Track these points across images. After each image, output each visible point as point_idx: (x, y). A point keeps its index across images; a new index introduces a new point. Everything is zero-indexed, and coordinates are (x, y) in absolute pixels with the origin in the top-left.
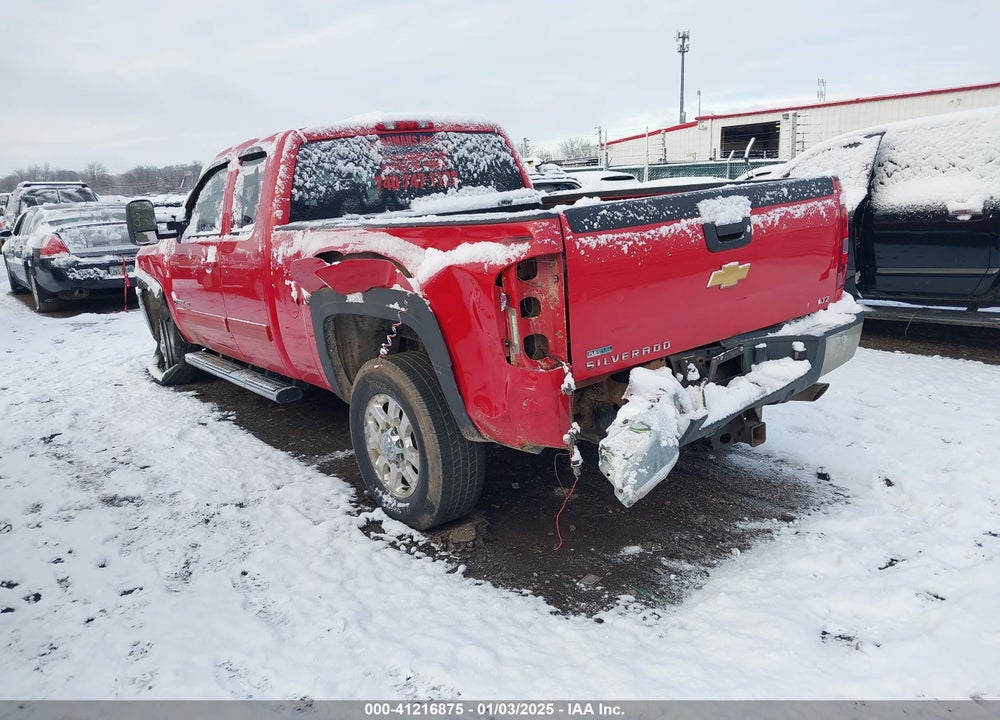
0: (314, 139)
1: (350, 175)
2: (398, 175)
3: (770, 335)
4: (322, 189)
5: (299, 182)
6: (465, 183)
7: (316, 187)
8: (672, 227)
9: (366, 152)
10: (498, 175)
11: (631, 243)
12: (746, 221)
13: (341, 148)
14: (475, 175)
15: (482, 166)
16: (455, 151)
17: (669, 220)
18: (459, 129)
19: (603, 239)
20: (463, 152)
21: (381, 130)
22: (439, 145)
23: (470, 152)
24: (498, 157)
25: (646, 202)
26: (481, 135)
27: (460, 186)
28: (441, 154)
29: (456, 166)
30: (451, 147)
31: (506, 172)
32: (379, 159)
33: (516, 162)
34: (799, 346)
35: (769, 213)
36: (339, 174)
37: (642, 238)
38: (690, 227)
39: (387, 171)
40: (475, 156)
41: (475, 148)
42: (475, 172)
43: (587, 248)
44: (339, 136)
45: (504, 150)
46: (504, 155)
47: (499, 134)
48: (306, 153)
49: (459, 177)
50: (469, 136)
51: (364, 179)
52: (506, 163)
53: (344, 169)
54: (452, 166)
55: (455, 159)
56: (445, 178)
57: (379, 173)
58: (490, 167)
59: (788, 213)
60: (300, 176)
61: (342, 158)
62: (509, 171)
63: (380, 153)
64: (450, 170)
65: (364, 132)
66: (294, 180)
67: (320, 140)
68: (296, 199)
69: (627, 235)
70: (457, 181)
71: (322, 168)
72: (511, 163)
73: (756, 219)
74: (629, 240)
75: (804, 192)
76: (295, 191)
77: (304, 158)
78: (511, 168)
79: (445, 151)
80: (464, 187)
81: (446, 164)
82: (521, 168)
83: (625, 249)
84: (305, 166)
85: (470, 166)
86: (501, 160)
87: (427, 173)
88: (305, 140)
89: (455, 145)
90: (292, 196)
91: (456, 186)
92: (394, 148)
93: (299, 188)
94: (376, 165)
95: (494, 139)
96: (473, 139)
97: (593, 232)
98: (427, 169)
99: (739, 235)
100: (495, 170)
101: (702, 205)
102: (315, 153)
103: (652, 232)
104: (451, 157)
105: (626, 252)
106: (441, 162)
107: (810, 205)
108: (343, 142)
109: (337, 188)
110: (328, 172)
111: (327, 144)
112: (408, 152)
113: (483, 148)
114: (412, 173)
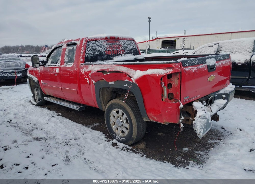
0: (91, 40)
1: (99, 50)
2: (111, 51)
3: (217, 93)
4: (93, 54)
5: (87, 52)
6: (126, 53)
7: (91, 53)
8: (202, 66)
9: (103, 44)
10: (134, 51)
11: (194, 70)
12: (215, 64)
13: (97, 43)
14: (128, 51)
15: (130, 49)
16: (124, 45)
17: (201, 64)
18: (125, 39)
19: (189, 68)
20: (126, 45)
21: (106, 38)
22: (120, 43)
23: (127, 45)
25: (196, 59)
26: (130, 41)
28: (121, 46)
29: (124, 49)
30: (123, 44)
32: (106, 46)
34: (224, 96)
35: (219, 63)
36: (97, 50)
37: (196, 68)
38: (205, 66)
39: (108, 49)
40: (128, 46)
41: (128, 44)
42: (128, 50)
43: (186, 71)
45: (135, 45)
46: (135, 46)
48: (88, 44)
49: (125, 51)
50: (127, 41)
51: (103, 51)
52: (135, 48)
53: (98, 48)
54: (123, 48)
55: (124, 47)
56: (122, 52)
57: (106, 50)
58: (132, 49)
59: (222, 63)
61: (97, 46)
62: (136, 50)
63: (106, 45)
64: (123, 50)
65: (102, 39)
66: (86, 51)
67: (92, 41)
68: (86, 56)
69: (193, 67)
70: (124, 53)
72: (137, 48)
73: (217, 64)
74: (194, 69)
75: (225, 58)
76: (86, 54)
77: (88, 45)
78: (137, 50)
79: (122, 45)
80: (126, 54)
81: (122, 48)
82: (139, 50)
83: (193, 71)
84: (88, 48)
85: (127, 49)
87: (117, 50)
88: (88, 41)
90: (85, 55)
92: (109, 44)
93: (87, 53)
94: (105, 48)
95: (133, 42)
96: (128, 42)
97: (187, 67)
98: (117, 49)
99: (213, 68)
100: (133, 50)
101: (207, 60)
102: (91, 44)
103: (198, 67)
104: (123, 46)
105: (193, 72)
106: (121, 48)
107: (226, 61)
108: (97, 41)
109: (96, 54)
110: (94, 49)
111: (94, 42)
112: (113, 45)
113: (130, 44)
114: (114, 50)
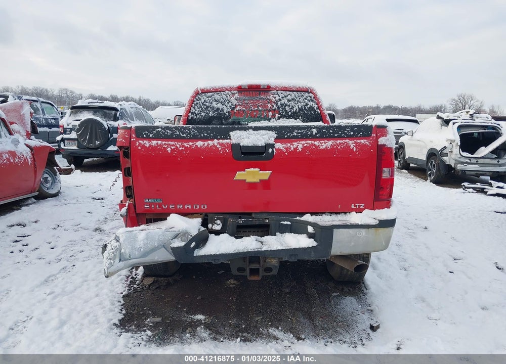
0: (204, 92)
1: (218, 109)
2: (243, 111)
4: (203, 114)
5: (192, 110)
6: (282, 116)
7: (201, 113)
8: (206, 143)
9: (229, 98)
10: (305, 114)
11: (173, 147)
12: (270, 146)
13: (217, 96)
14: (290, 113)
15: (295, 109)
16: (280, 100)
17: (205, 139)
18: (285, 89)
19: (154, 143)
20: (285, 101)
21: (240, 89)
22: (271, 97)
23: (289, 101)
24: (307, 104)
25: (190, 127)
26: (299, 93)
27: (279, 118)
28: (270, 101)
29: (279, 108)
30: (277, 98)
31: (311, 113)
32: (235, 102)
33: (319, 108)
35: (294, 143)
36: (213, 108)
37: (183, 146)
38: (221, 145)
39: (238, 108)
40: (292, 103)
41: (293, 99)
42: (290, 111)
43: (143, 146)
44: (217, 91)
45: (312, 101)
46: (312, 104)
47: (311, 92)
48: (199, 98)
49: (279, 114)
50: (291, 93)
51: (225, 111)
52: (312, 108)
53: (215, 106)
54: (276, 108)
55: (279, 104)
56: (270, 114)
57: (234, 108)
58: (301, 109)
60: (194, 108)
61: (216, 101)
62: (312, 112)
63: (236, 99)
64: (275, 110)
65: (230, 89)
66: (191, 109)
67: (207, 92)
68: (190, 118)
69: (173, 143)
70: (277, 115)
71: (205, 105)
72: (315, 108)
73: (279, 146)
74: (173, 145)
76: (190, 114)
77: (198, 100)
78: (315, 111)
79: (274, 100)
80: (281, 119)
81: (273, 106)
82: (321, 111)
83: (169, 150)
84: (197, 104)
85: (287, 109)
86: (308, 106)
87: (260, 111)
88: (200, 92)
89: (281, 97)
90: (188, 116)
91: (277, 118)
92: (243, 97)
93: (192, 113)
94: (232, 105)
95: (307, 94)
96: (293, 95)
97: (148, 138)
98: (260, 108)
99: (262, 153)
100: (303, 111)
101: (232, 134)
102: (203, 98)
103: (191, 143)
104: (277, 104)
105: (169, 151)
106: (270, 106)
108: (218, 93)
109: (210, 115)
110: (207, 107)
111: (210, 94)
112: (252, 100)
113: (298, 99)
114: (252, 110)
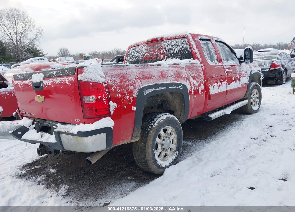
0: (132, 47)
2: (149, 56)
6: (169, 57)
9: (142, 49)
10: (182, 54)
12: (41, 82)
13: (137, 49)
14: (173, 54)
15: (175, 51)
16: (168, 46)
18: (171, 38)
20: (170, 46)
21: (148, 42)
22: (163, 45)
23: (172, 46)
24: (183, 47)
26: (179, 39)
27: (167, 59)
28: (162, 48)
29: (167, 52)
30: (166, 45)
31: (186, 53)
32: (145, 51)
33: (190, 48)
36: (135, 56)
39: (146, 55)
40: (174, 47)
41: (175, 45)
42: (173, 53)
44: (137, 45)
45: (187, 44)
46: (186, 46)
47: (186, 38)
49: (167, 55)
50: (174, 40)
51: (140, 57)
52: (186, 49)
53: (136, 55)
54: (165, 52)
55: (167, 49)
56: (162, 56)
57: (144, 55)
58: (179, 51)
60: (127, 58)
61: (136, 52)
62: (186, 52)
63: (145, 49)
65: (143, 43)
70: (166, 57)
71: (132, 55)
72: (188, 49)
73: (44, 82)
74: (20, 83)
77: (129, 52)
78: (188, 51)
79: (164, 47)
80: (168, 59)
81: (163, 51)
82: (192, 51)
84: (129, 54)
85: (171, 51)
86: (184, 48)
87: (157, 55)
88: (130, 47)
89: (168, 44)
92: (149, 47)
94: (144, 53)
95: (183, 40)
96: (175, 42)
97: (16, 80)
98: (157, 53)
100: (181, 52)
102: (131, 50)
105: (19, 86)
106: (162, 51)
108: (138, 47)
110: (133, 56)
111: (134, 48)
112: (153, 48)
113: (178, 44)
114: (153, 55)
